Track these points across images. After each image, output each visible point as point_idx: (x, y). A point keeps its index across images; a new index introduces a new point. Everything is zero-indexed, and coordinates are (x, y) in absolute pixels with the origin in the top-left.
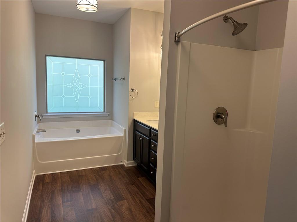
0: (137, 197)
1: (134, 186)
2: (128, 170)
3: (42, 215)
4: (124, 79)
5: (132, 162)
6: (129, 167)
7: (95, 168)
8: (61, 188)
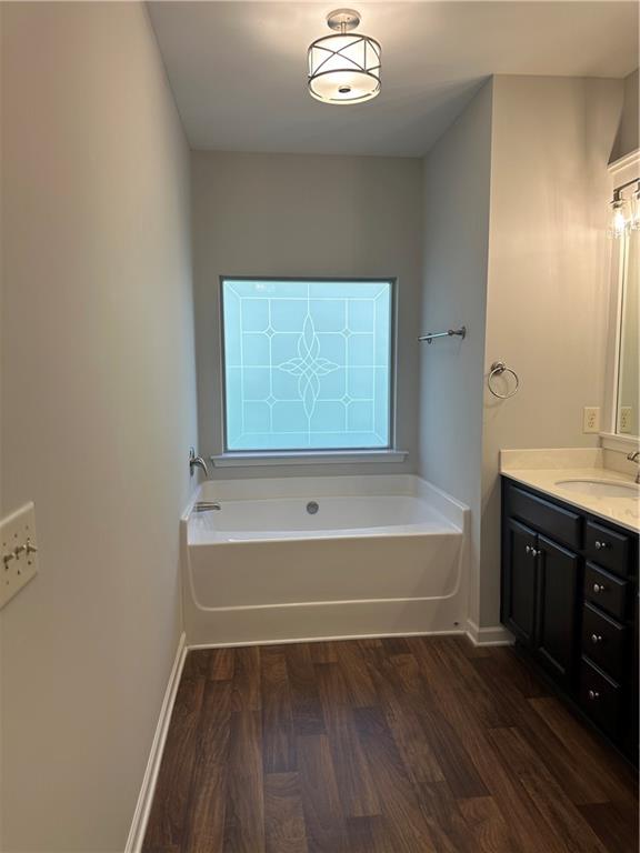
0: (536, 790)
1: (518, 735)
2: (484, 660)
3: (197, 816)
4: (462, 333)
5: (499, 629)
6: (486, 648)
7: (368, 639)
8: (260, 708)
